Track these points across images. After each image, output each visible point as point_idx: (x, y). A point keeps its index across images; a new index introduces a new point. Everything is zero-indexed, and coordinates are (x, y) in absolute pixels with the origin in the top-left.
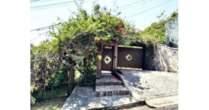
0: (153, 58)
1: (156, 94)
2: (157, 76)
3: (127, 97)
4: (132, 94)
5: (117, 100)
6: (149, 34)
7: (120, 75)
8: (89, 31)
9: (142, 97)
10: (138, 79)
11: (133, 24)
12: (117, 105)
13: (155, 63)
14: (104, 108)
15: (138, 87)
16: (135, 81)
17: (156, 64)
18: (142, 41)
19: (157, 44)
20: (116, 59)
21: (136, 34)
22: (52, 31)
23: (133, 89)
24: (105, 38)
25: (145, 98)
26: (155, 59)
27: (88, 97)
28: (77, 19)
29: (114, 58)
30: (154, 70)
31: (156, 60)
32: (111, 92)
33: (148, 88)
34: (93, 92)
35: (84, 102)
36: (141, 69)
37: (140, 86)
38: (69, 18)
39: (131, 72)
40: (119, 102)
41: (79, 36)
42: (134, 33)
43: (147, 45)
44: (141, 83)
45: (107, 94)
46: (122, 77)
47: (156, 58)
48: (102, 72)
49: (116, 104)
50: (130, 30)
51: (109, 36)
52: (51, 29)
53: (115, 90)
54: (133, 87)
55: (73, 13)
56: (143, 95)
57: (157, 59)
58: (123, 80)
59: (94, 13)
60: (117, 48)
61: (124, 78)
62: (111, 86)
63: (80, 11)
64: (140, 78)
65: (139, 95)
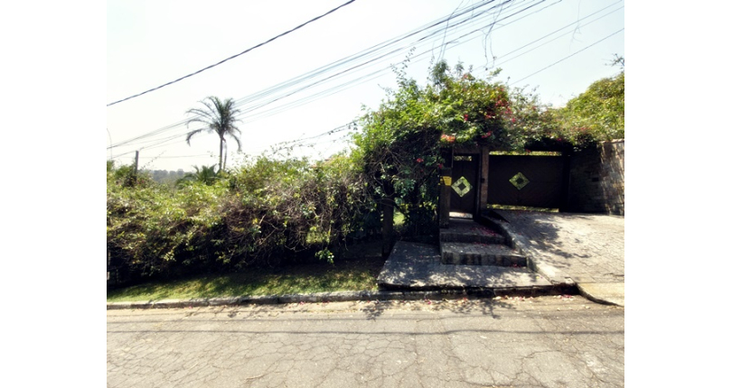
0: (597, 180)
1: (614, 271)
2: (613, 229)
3: (522, 272)
4: (538, 266)
5: (495, 276)
6: (584, 115)
7: (497, 222)
8: (425, 124)
9: (568, 276)
10: (552, 233)
11: (534, 94)
12: (498, 285)
13: (605, 193)
14: (466, 288)
15: (552, 252)
16: (543, 237)
17: (608, 195)
18: (561, 136)
19: (614, 141)
20: (485, 185)
21: (541, 120)
22: (355, 132)
23: (537, 254)
24: (464, 136)
25: (577, 278)
26: (604, 183)
27: (428, 263)
28: (398, 102)
29: (479, 183)
30: (602, 211)
31: (606, 186)
32: (479, 257)
33: (586, 256)
34: (434, 255)
35: (420, 270)
36: (557, 211)
37: (558, 250)
38: (382, 103)
39: (528, 216)
40: (501, 280)
41: (402, 138)
42: (535, 117)
43: (577, 146)
44: (560, 243)
45: (470, 260)
46: (505, 227)
47: (606, 180)
48: (452, 214)
49: (496, 282)
50: (524, 110)
51: (471, 130)
52: (352, 128)
53: (489, 253)
54: (539, 251)
55: (387, 90)
56: (570, 271)
57: (612, 182)
58: (509, 233)
59: (431, 83)
60: (487, 159)
61: (510, 228)
62: (478, 245)
63: (402, 83)
64: (557, 230)
65: (558, 270)
